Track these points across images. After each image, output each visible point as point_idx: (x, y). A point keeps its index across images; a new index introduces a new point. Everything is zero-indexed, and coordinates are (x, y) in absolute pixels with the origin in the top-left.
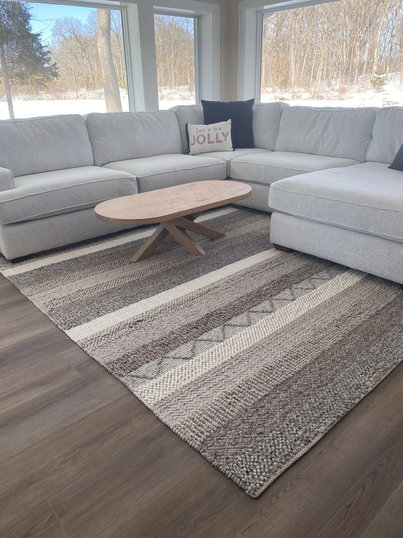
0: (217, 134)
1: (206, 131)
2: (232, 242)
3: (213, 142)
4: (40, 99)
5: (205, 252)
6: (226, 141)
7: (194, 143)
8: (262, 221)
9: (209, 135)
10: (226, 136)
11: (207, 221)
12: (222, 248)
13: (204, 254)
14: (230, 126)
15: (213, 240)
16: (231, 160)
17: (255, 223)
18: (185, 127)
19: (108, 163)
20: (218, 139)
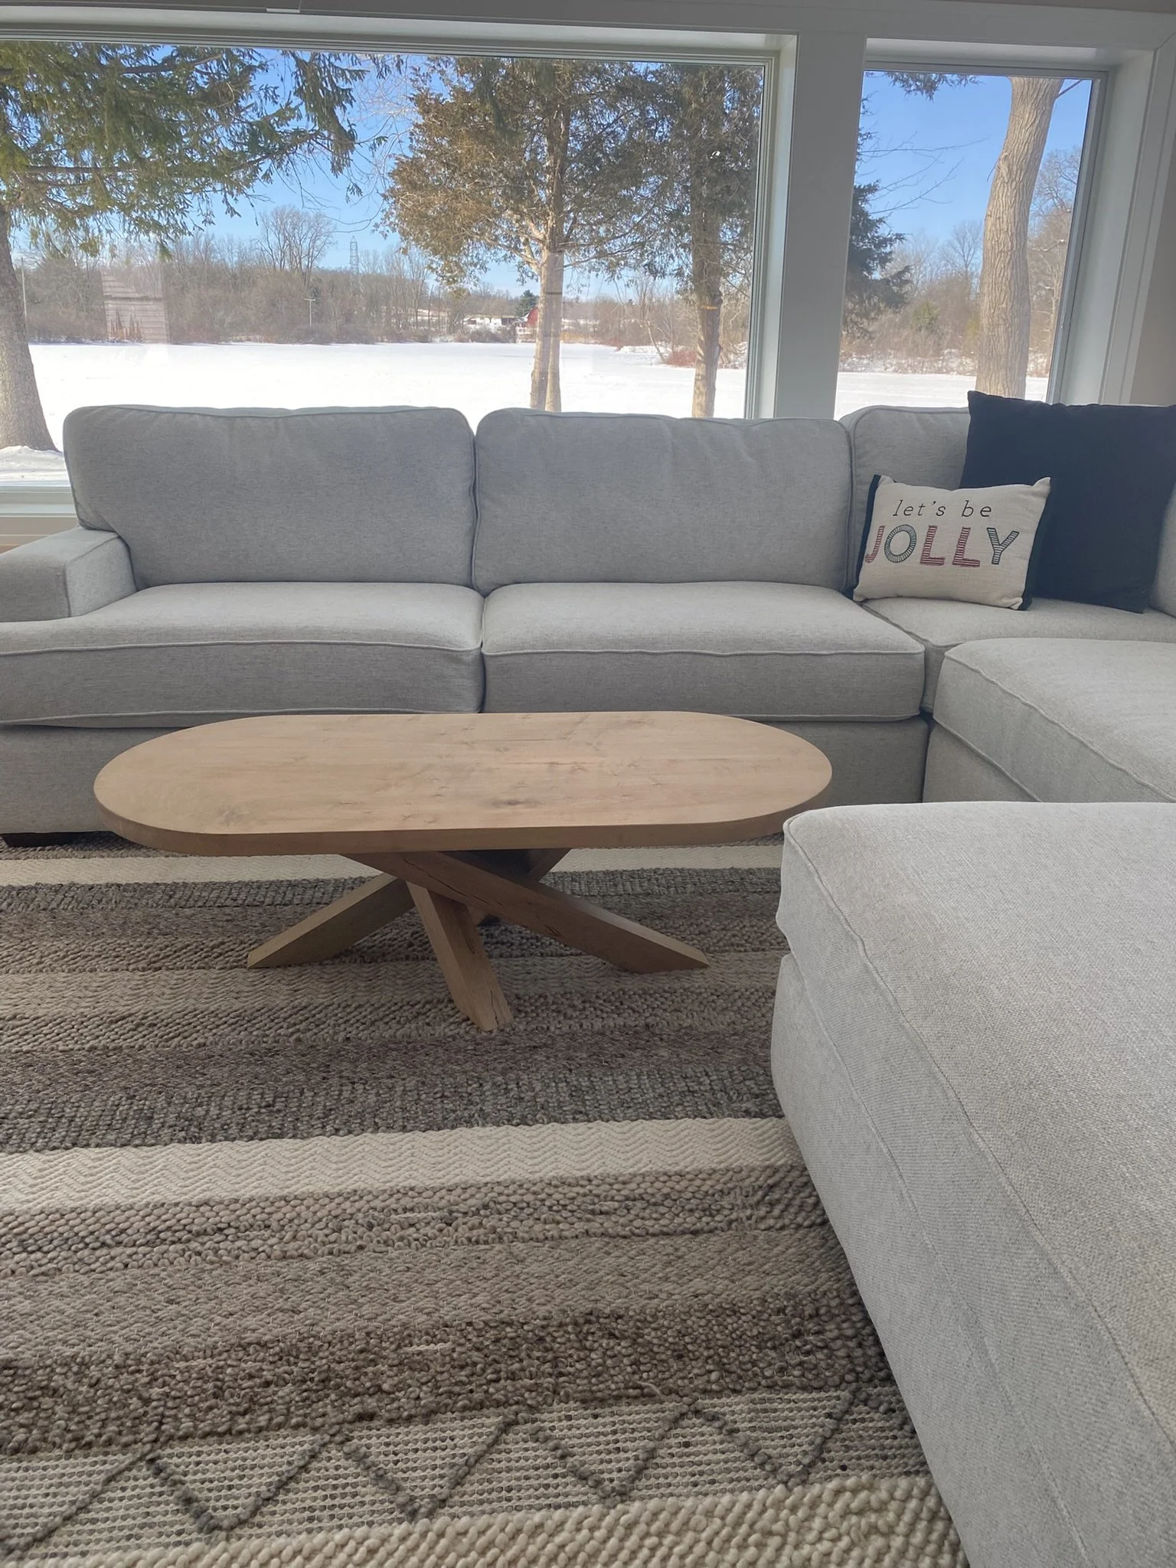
0: (965, 532)
1: (930, 511)
3: (940, 562)
4: (939, 371)
6: (995, 562)
7: (874, 555)
9: (932, 529)
10: (1006, 544)
14: (1040, 505)
16: (948, 647)
18: (867, 488)
20: (962, 551)
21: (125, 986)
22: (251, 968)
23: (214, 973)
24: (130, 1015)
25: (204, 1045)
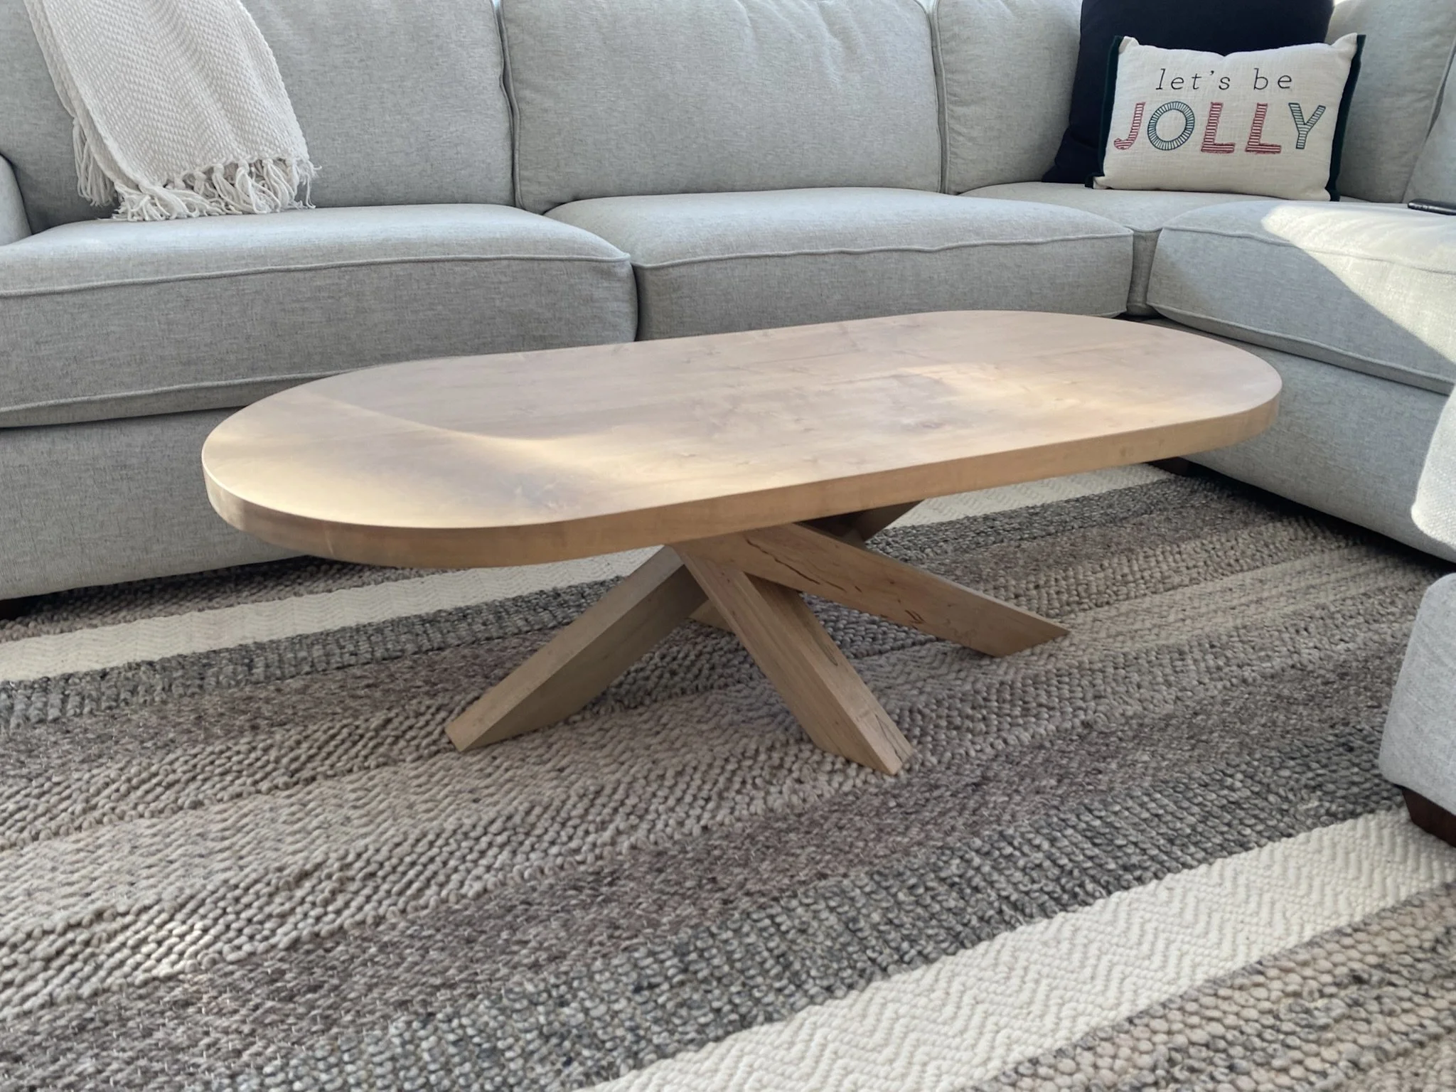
0: (1261, 111)
1: (1209, 84)
2: (1097, 697)
3: (1228, 148)
5: (908, 749)
6: (1299, 146)
7: (1132, 139)
8: (1298, 564)
9: (1216, 107)
10: (1311, 123)
11: (986, 518)
12: (1026, 737)
13: (893, 765)
14: (1344, 69)
15: (981, 655)
17: (1259, 573)
19: (576, 199)
20: (1258, 135)
21: (273, 821)
22: (466, 752)
23: (407, 769)
24: (318, 867)
25: (485, 890)
